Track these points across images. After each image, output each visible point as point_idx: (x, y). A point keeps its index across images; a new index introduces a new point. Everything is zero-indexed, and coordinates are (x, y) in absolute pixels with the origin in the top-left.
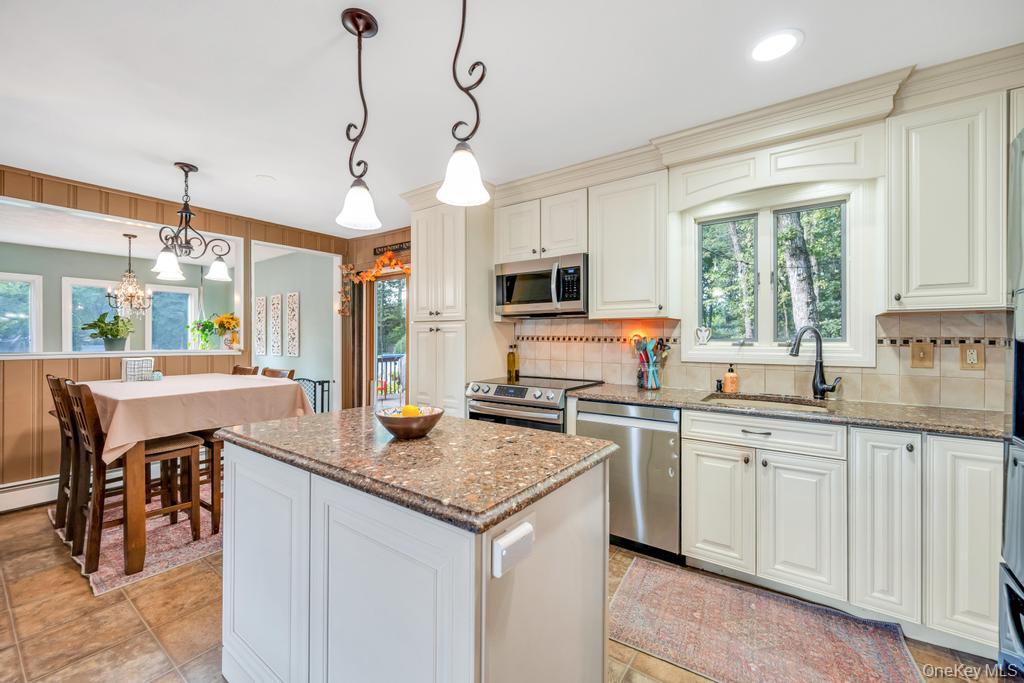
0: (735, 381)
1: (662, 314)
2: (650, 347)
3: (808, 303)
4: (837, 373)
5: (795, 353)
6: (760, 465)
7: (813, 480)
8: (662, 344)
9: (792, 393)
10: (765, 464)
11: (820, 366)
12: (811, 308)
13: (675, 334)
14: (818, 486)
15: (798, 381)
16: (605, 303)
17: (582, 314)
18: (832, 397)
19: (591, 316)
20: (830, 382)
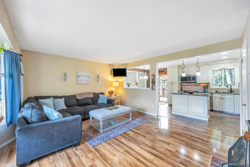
0: (219, 91)
1: (208, 82)
2: (206, 86)
3: (230, 78)
4: (233, 89)
5: (227, 87)
6: (223, 99)
7: (230, 100)
8: (208, 86)
9: (227, 92)
10: (224, 99)
11: (231, 89)
12: (231, 79)
13: (209, 85)
14: (230, 101)
15: (228, 90)
16: (199, 81)
17: (196, 82)
18: (233, 92)
19: (197, 83)
20: (232, 90)
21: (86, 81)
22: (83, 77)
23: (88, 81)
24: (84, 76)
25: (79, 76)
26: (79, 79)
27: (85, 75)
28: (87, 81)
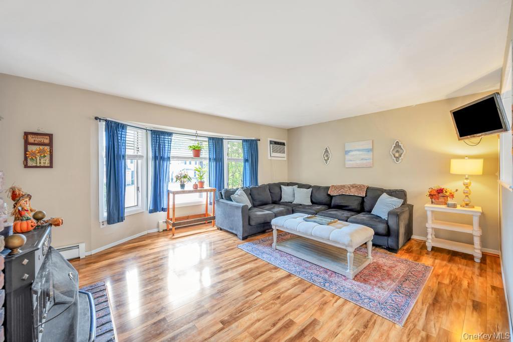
21: (362, 159)
22: (358, 153)
23: (368, 161)
24: (359, 150)
25: (349, 151)
26: (348, 157)
27: (361, 148)
28: (366, 160)
